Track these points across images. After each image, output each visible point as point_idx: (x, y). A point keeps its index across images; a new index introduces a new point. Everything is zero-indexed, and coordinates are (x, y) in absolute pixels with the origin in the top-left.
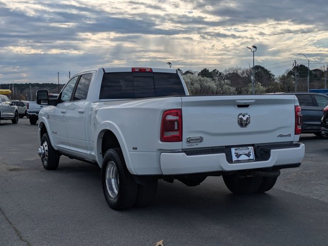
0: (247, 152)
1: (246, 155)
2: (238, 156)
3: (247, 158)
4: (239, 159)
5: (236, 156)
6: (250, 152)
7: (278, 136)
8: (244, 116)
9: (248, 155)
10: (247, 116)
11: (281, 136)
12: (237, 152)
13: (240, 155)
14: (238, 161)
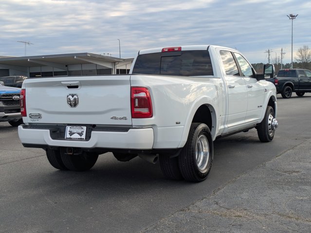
0: (80, 131)
1: (78, 134)
2: (71, 134)
3: (79, 137)
4: (72, 137)
5: (69, 134)
6: (83, 132)
7: (112, 118)
8: (73, 96)
9: (81, 134)
10: (75, 97)
11: (115, 118)
12: (72, 130)
13: (74, 133)
14: (70, 138)
